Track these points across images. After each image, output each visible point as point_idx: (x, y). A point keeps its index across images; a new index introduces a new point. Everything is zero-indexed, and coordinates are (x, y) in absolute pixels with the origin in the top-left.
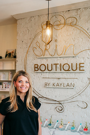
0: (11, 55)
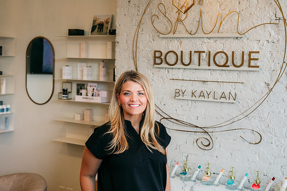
0: (104, 28)
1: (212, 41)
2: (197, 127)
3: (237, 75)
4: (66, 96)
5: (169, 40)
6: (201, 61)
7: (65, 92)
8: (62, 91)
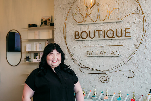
0: (48, 23)
1: (105, 25)
2: (99, 71)
3: (119, 42)
4: (28, 60)
5: (82, 25)
6: (100, 35)
7: (28, 58)
8: (26, 58)
